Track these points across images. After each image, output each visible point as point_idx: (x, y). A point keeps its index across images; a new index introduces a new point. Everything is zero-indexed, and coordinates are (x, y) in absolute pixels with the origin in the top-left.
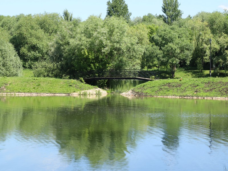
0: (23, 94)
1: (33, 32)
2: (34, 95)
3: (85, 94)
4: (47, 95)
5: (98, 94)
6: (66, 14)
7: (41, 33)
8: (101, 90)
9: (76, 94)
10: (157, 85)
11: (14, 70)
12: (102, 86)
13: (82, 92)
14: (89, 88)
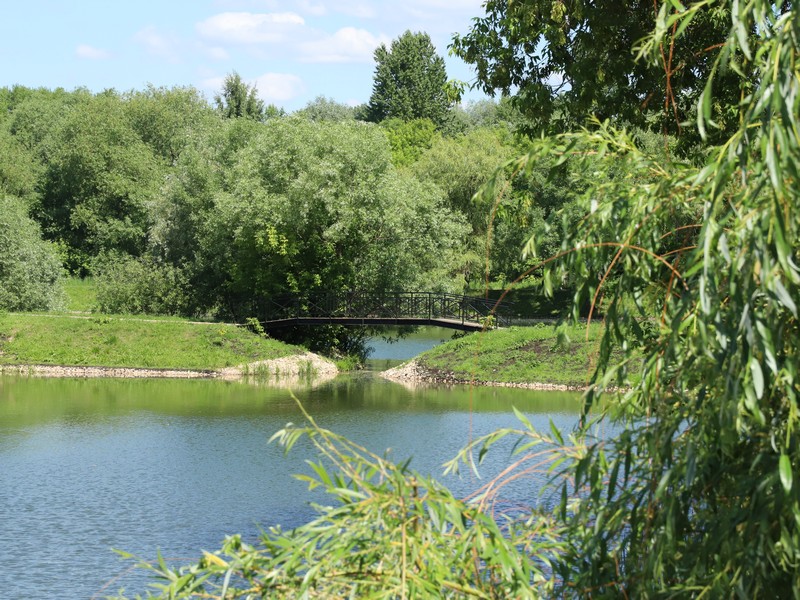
0: (57, 371)
1: (117, 152)
2: (95, 372)
3: (262, 374)
4: (137, 373)
5: (307, 373)
6: (234, 90)
7: (140, 155)
8: (317, 361)
9: (231, 374)
10: (500, 344)
11: (33, 290)
12: (320, 347)
13: (254, 365)
14: (278, 354)
